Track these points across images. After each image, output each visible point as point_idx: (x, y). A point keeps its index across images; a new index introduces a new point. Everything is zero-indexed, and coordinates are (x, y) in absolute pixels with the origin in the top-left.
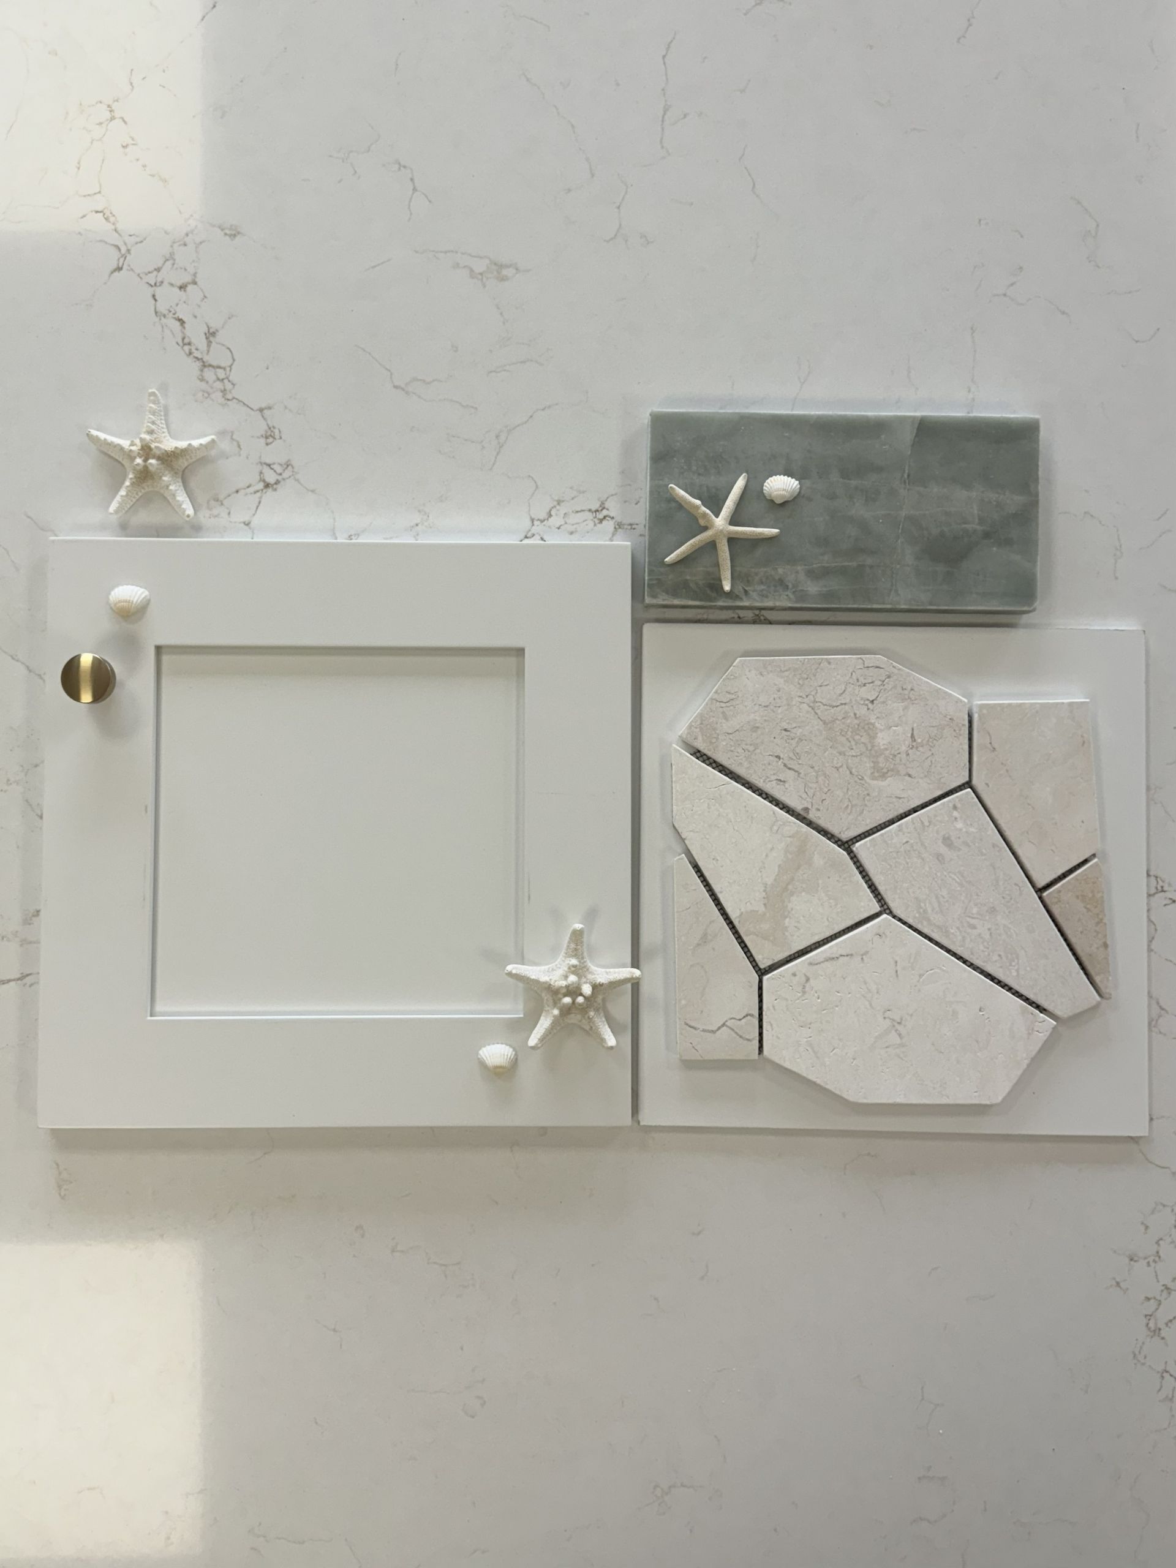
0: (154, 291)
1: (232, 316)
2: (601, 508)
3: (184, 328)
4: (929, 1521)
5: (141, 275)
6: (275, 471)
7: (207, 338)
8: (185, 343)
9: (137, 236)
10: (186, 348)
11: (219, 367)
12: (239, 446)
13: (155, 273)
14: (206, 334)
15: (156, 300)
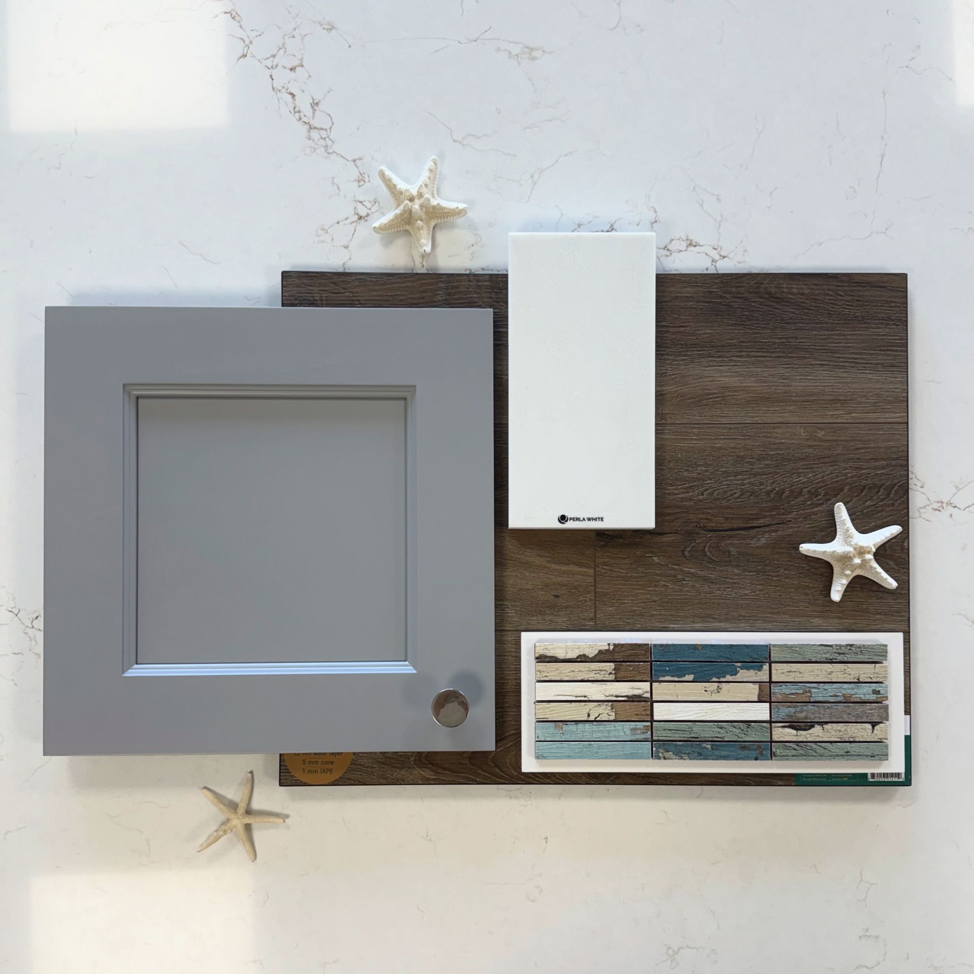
0: (271, 72)
1: (331, 90)
2: (610, 230)
3: (295, 100)
4: (867, 967)
5: (261, 61)
6: (366, 207)
7: (312, 107)
8: (296, 111)
9: (257, 31)
10: (297, 115)
11: (322, 129)
12: (338, 188)
13: (272, 58)
14: (311, 104)
15: (273, 79)
